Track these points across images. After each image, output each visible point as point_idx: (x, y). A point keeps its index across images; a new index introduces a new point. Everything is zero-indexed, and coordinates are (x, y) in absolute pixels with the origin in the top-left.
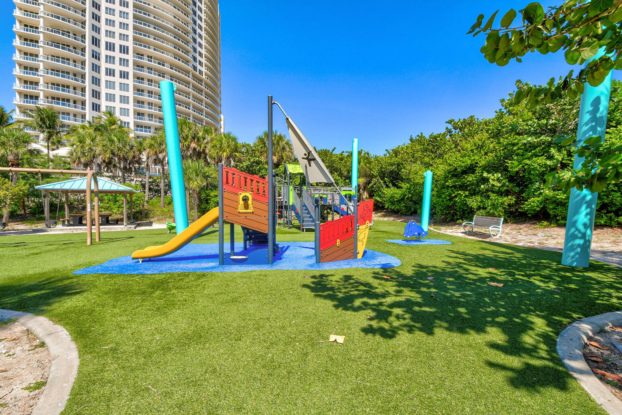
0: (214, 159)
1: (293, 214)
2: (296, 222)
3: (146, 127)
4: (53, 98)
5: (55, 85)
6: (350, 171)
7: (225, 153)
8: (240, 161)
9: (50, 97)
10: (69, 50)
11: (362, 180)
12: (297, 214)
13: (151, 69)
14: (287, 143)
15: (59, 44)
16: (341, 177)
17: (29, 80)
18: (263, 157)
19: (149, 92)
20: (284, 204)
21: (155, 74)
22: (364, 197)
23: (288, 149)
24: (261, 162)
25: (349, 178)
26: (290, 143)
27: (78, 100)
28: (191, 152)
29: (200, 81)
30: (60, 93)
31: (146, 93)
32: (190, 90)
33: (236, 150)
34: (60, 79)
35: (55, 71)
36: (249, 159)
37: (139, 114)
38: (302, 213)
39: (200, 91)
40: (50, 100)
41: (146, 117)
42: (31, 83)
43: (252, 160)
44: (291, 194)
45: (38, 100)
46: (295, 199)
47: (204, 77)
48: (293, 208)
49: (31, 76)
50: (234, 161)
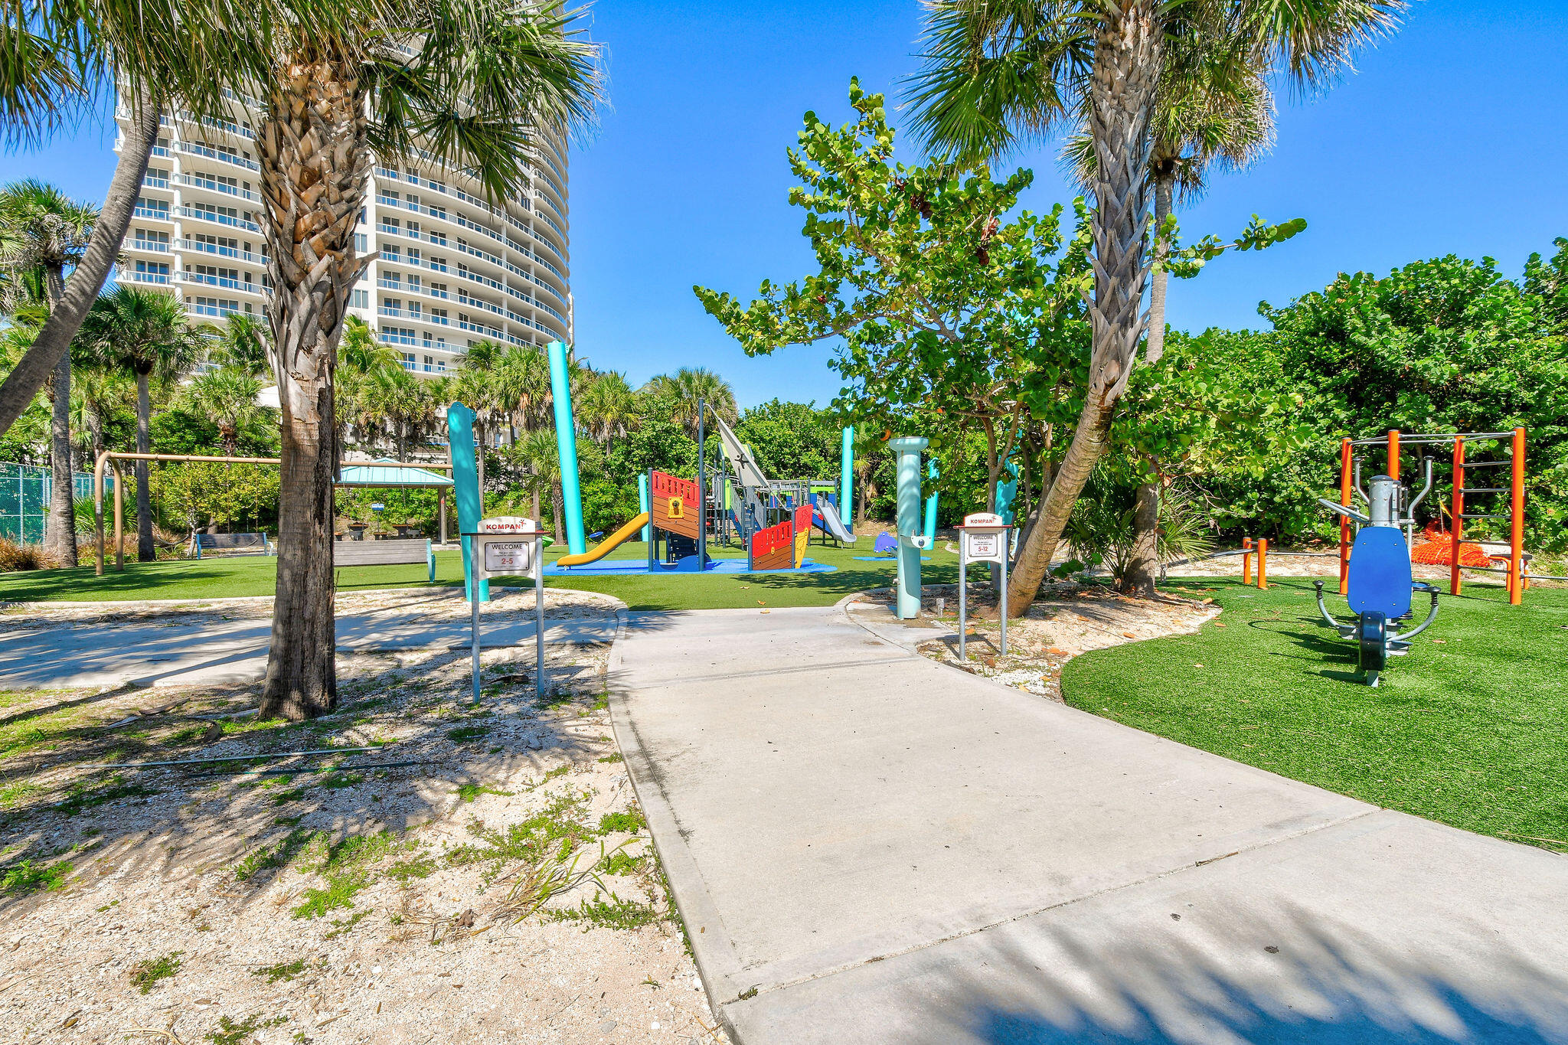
0: (588, 424)
1: (733, 527)
2: (738, 541)
3: (403, 332)
4: (201, 269)
5: (206, 240)
6: (839, 446)
7: (609, 415)
8: (636, 428)
9: (193, 268)
10: (236, 162)
11: (863, 464)
12: (736, 523)
13: (416, 199)
14: (723, 392)
15: (213, 146)
16: (825, 457)
17: (147, 228)
18: (676, 419)
19: (410, 252)
20: (717, 508)
21: (423, 211)
22: (869, 494)
23: (724, 403)
24: (675, 429)
25: (838, 458)
26: (729, 390)
27: (254, 272)
28: (544, 410)
29: (524, 222)
30: (217, 258)
31: (403, 254)
32: (502, 245)
33: (628, 408)
34: (216, 226)
35: (204, 208)
36: (653, 426)
37: (389, 303)
38: (745, 522)
39: (524, 245)
40: (194, 273)
41: (405, 309)
42: (152, 235)
43: (658, 428)
44: (728, 491)
45: (167, 273)
46: (733, 500)
47: (533, 211)
48: (730, 515)
49: (153, 220)
50: (626, 427)
